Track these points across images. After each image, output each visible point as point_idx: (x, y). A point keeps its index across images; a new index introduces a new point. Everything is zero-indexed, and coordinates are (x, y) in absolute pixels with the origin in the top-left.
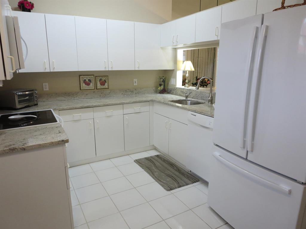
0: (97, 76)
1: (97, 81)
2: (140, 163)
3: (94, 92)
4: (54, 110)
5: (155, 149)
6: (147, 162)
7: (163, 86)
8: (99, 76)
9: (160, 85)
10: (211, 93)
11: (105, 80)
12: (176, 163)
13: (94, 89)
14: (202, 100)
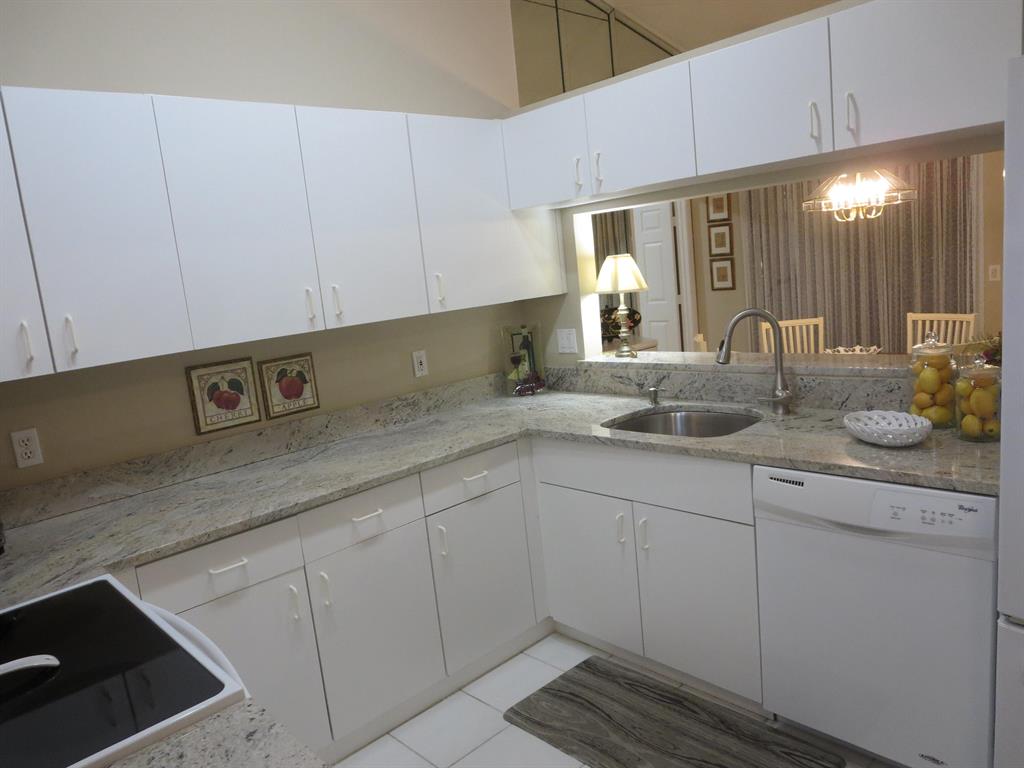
0: (265, 362)
1: (269, 380)
2: (539, 724)
3: (260, 434)
4: (114, 568)
5: (555, 630)
6: (564, 713)
7: (527, 364)
8: (275, 360)
9: (516, 361)
10: (782, 370)
11: (300, 374)
12: (682, 685)
13: (260, 420)
14: (723, 401)
